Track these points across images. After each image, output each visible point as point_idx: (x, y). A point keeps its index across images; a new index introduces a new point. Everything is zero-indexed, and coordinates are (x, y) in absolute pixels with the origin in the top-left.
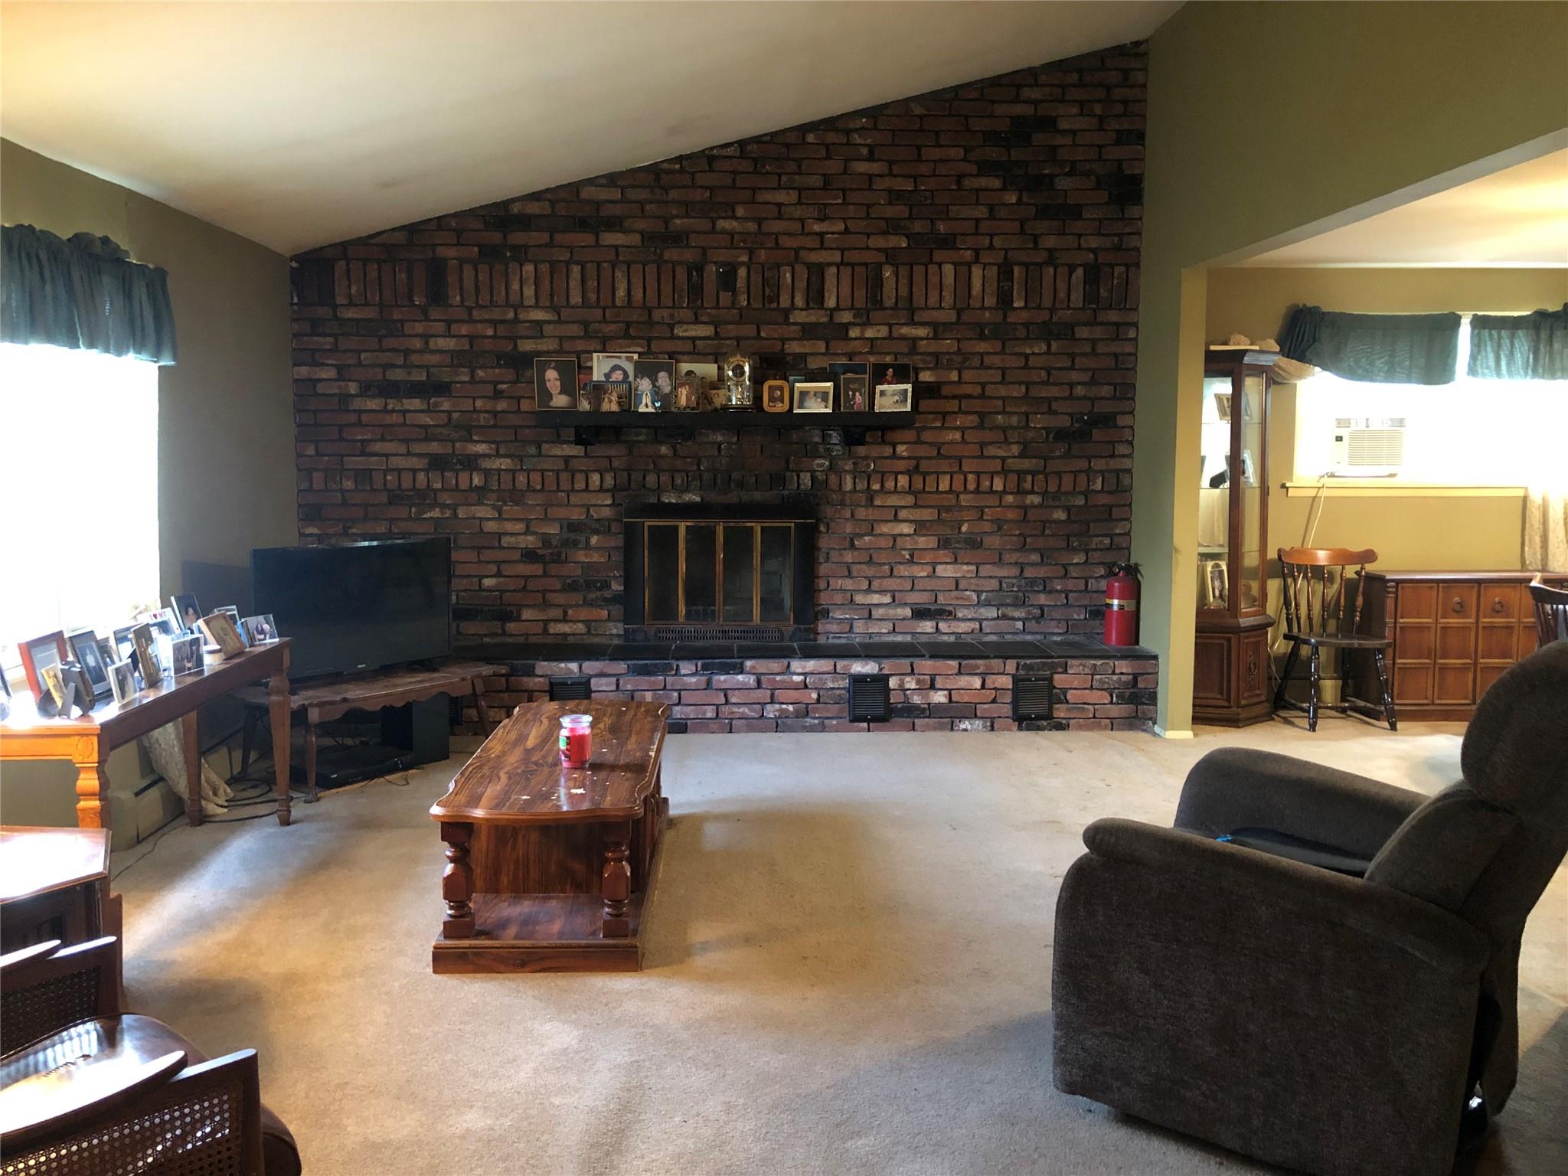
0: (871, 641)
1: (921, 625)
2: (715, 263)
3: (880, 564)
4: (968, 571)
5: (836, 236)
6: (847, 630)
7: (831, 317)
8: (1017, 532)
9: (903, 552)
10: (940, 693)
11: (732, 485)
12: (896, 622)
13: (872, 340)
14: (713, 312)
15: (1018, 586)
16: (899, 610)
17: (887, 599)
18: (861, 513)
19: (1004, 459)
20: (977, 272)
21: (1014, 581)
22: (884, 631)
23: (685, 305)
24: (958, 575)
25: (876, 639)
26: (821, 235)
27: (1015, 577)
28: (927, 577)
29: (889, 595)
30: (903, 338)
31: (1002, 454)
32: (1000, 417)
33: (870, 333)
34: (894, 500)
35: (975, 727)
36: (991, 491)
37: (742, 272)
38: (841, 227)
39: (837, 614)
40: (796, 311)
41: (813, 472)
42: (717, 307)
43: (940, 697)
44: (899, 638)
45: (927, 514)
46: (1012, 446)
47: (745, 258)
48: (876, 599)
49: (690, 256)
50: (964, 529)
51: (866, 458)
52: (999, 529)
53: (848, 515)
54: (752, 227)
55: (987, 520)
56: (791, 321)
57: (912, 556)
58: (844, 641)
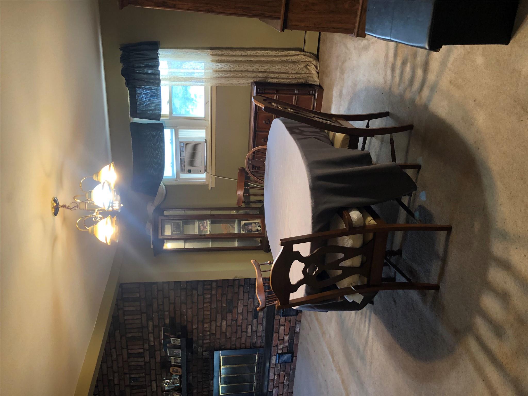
0: (265, 330)
1: (260, 316)
2: (130, 383)
3: (237, 329)
4: (241, 303)
5: (117, 351)
6: (260, 338)
7: (147, 350)
8: (227, 289)
9: (233, 323)
10: (285, 338)
11: (207, 372)
12: (258, 323)
13: (154, 338)
14: (147, 382)
15: (247, 287)
16: (254, 323)
17: (250, 327)
18: (218, 336)
19: (198, 295)
20: (126, 309)
21: (245, 288)
22: (261, 327)
23: (145, 389)
24: (242, 306)
25: (264, 329)
26: (117, 355)
27: (244, 288)
28: (242, 315)
29: (248, 326)
30: (153, 329)
31: (196, 296)
32: (182, 298)
33: (152, 339)
34: (214, 327)
35: (299, 327)
36: (211, 298)
37: (133, 376)
38: (114, 351)
39: (254, 341)
40: (145, 360)
41: (203, 351)
42: (145, 381)
43: (287, 338)
44: (264, 322)
45: (219, 317)
46: (193, 293)
47: (128, 375)
48: (249, 330)
49: (128, 390)
50: (225, 305)
51: (198, 337)
52: (225, 294)
53: (218, 341)
54: (116, 375)
55: (222, 298)
56: (149, 361)
57: (234, 321)
58: (264, 338)
